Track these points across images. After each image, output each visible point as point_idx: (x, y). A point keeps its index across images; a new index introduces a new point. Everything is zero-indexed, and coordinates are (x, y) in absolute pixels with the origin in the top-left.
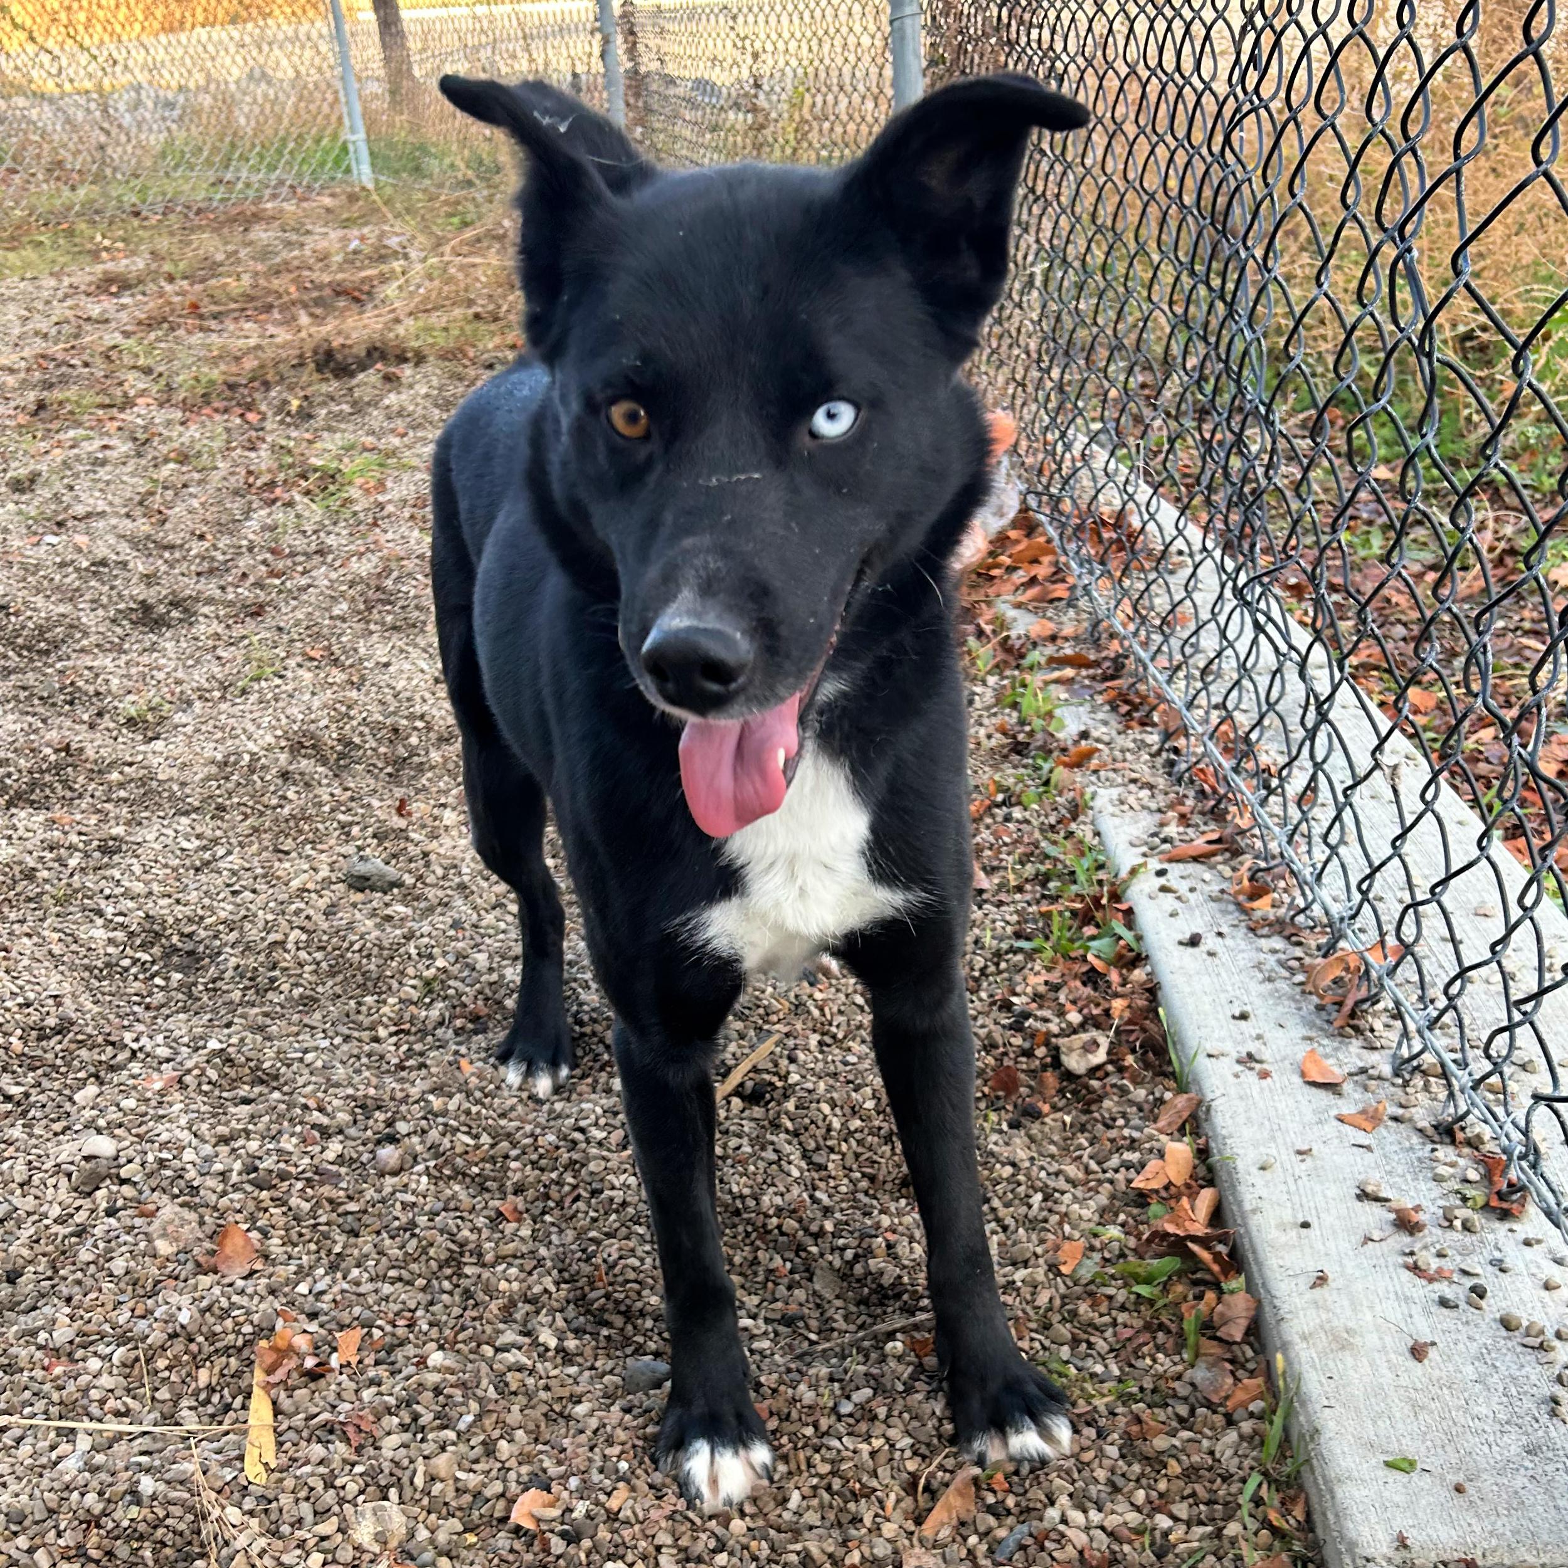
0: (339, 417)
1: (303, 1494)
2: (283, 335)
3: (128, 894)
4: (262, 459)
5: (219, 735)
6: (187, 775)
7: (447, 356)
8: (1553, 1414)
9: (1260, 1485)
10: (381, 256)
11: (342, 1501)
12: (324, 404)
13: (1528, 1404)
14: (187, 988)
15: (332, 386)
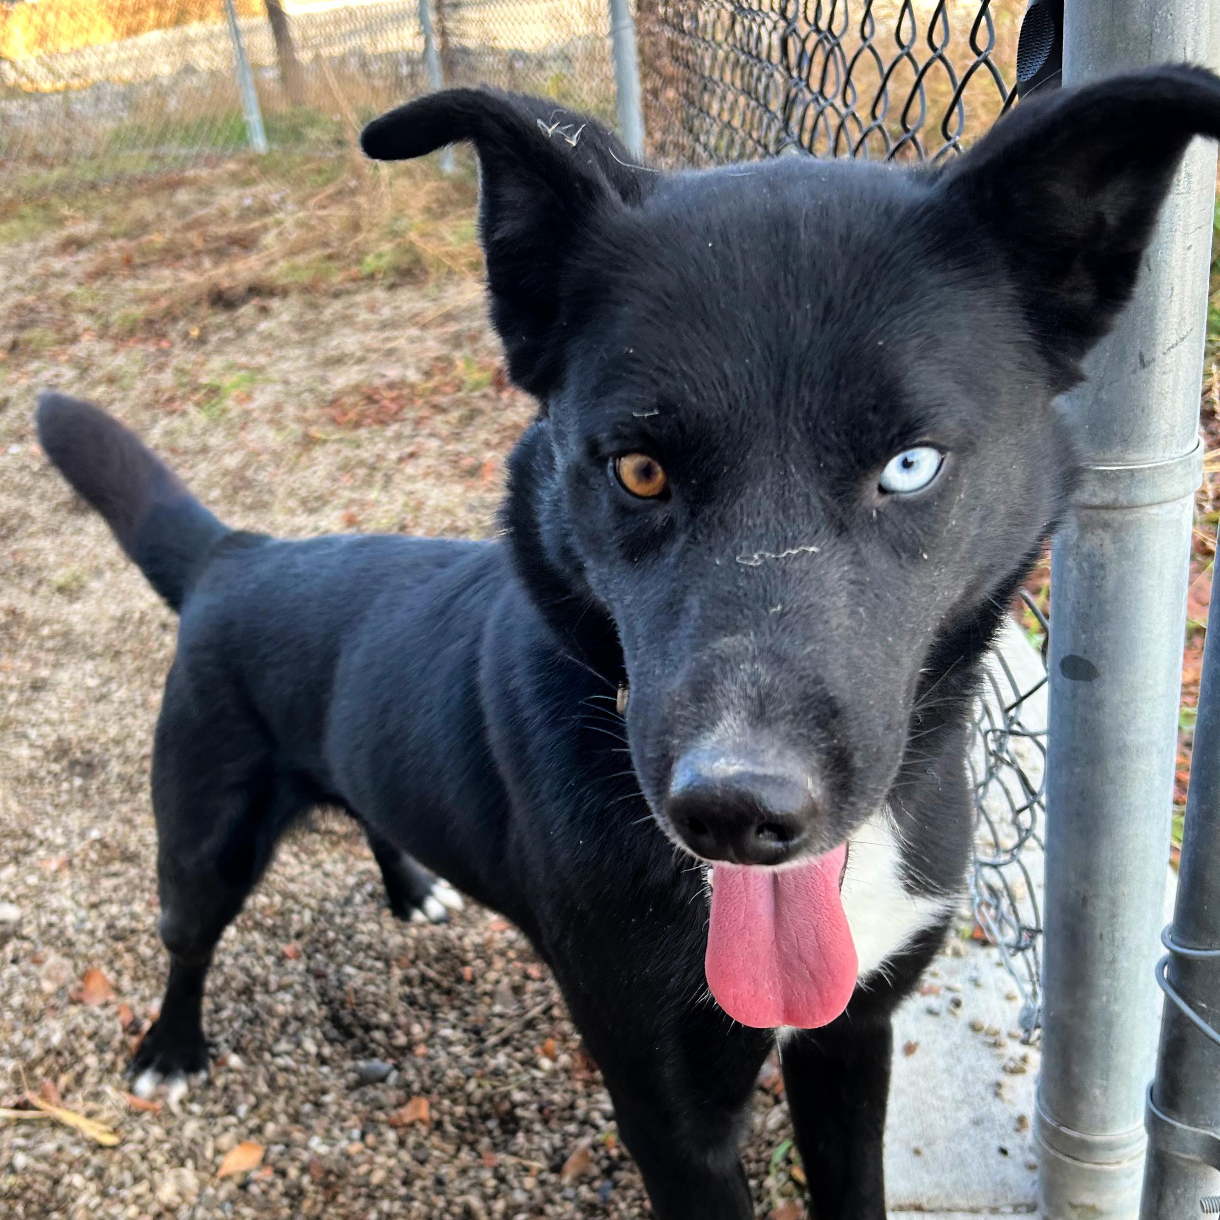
0: (226, 341)
1: (125, 1164)
2: (190, 278)
3: (47, 721)
4: (167, 379)
6: (96, 628)
7: (307, 289)
8: (997, 1095)
9: (789, 1149)
10: (265, 210)
11: (152, 1169)
12: (215, 332)
13: (980, 1088)
14: (84, 790)
15: (221, 318)
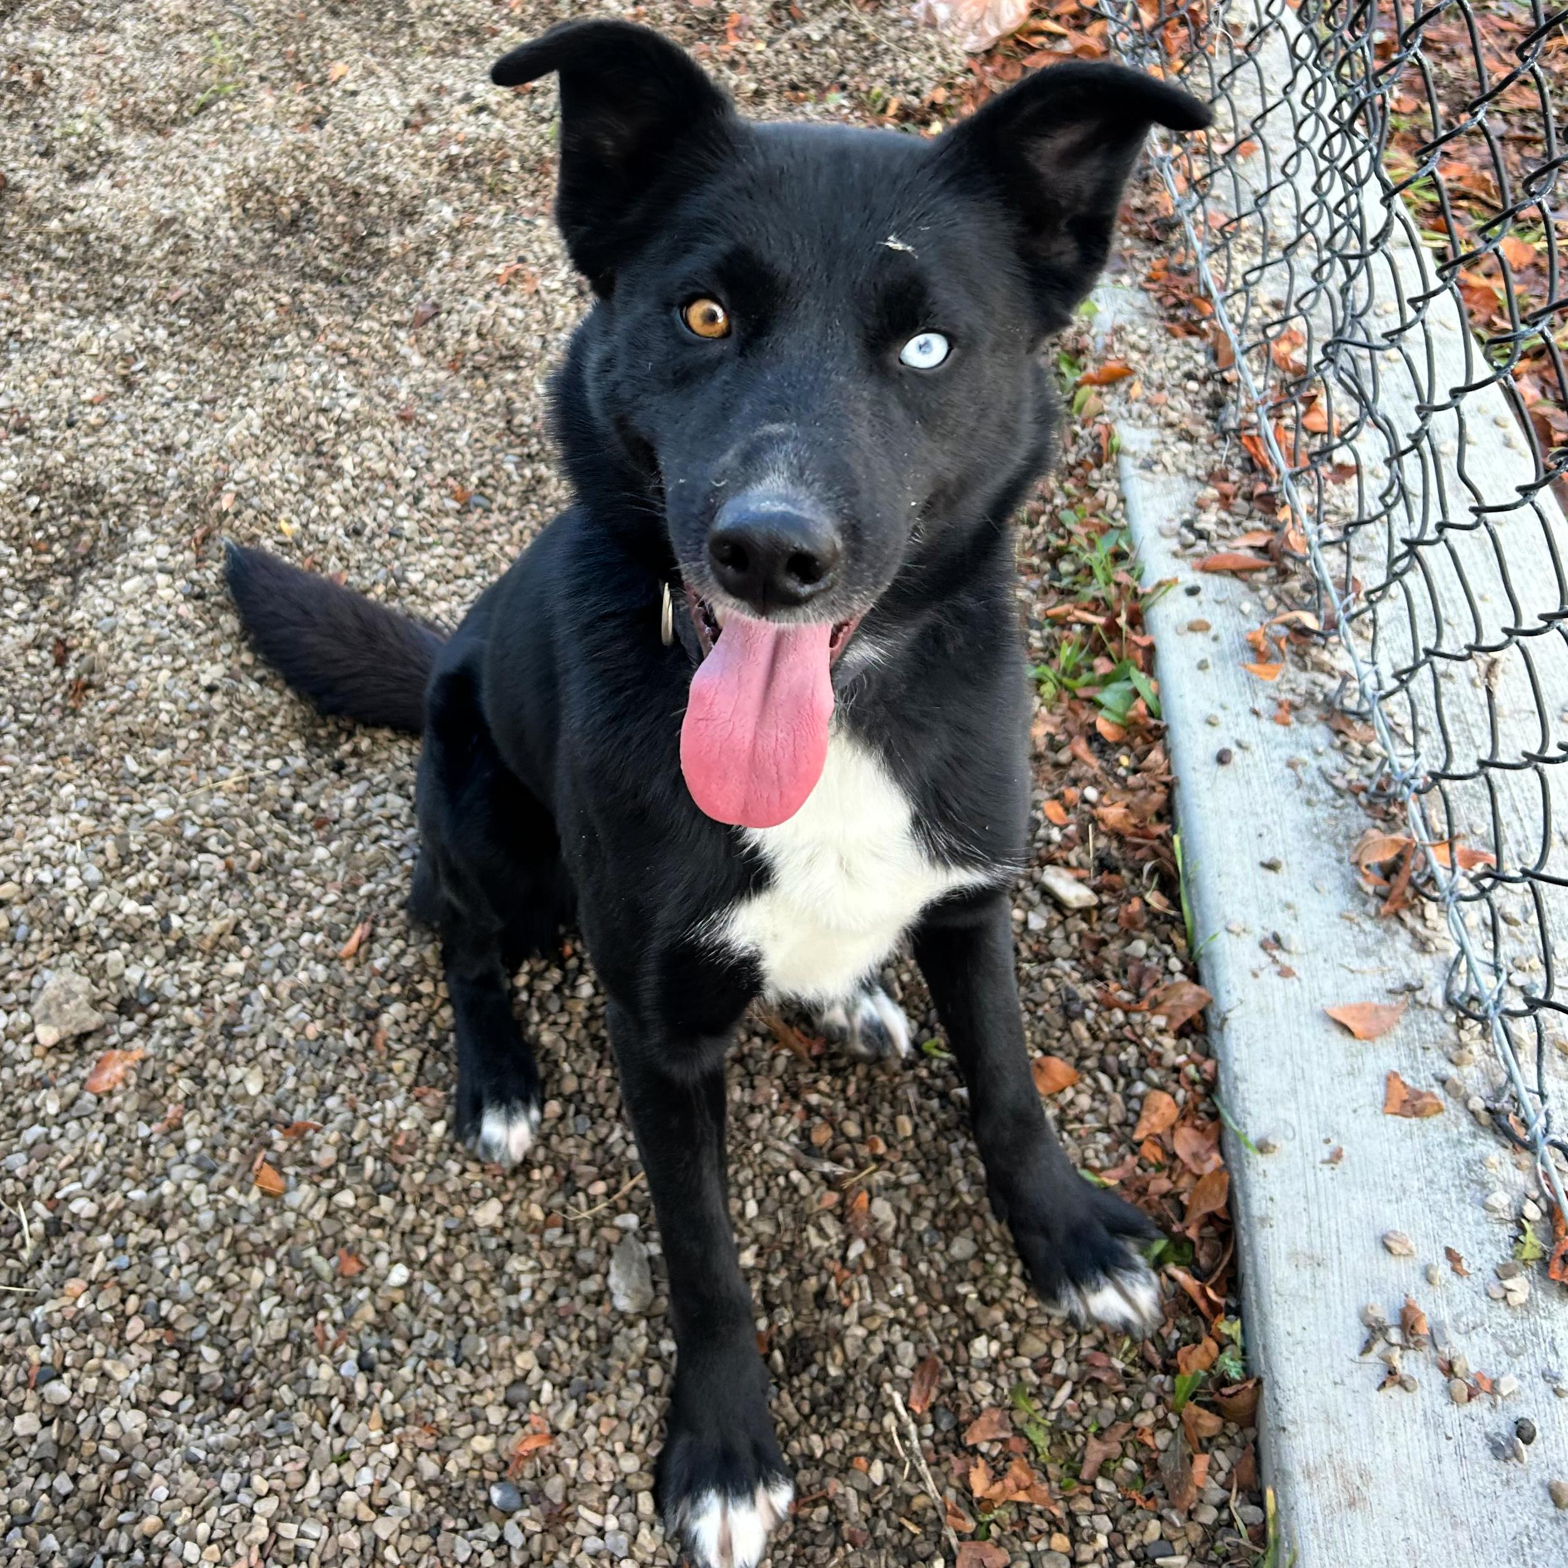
5: (167, 179)
